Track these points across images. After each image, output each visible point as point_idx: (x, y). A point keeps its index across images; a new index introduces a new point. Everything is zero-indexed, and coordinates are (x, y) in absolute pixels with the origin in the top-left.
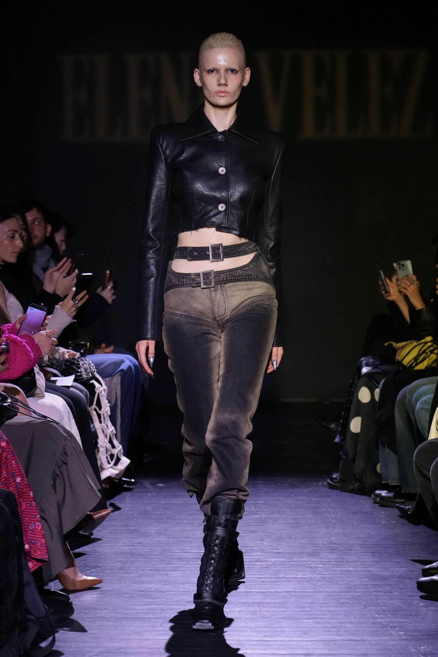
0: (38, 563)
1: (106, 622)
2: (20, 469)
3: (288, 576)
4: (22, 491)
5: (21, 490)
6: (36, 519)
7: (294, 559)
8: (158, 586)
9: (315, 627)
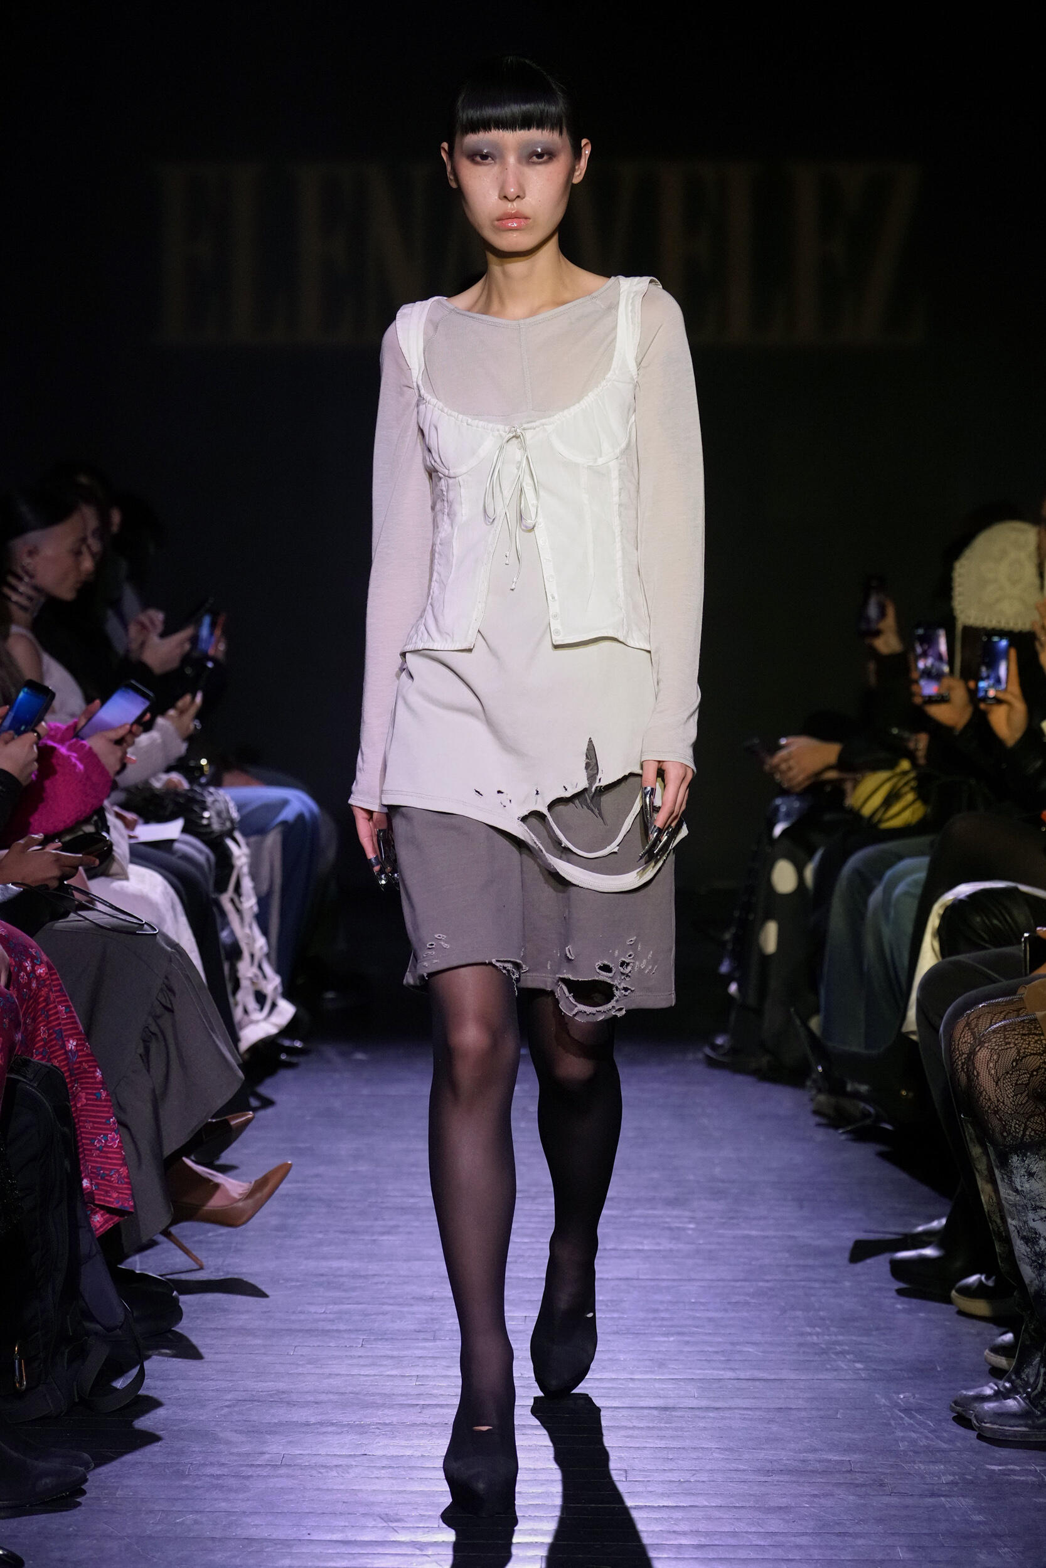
0: (113, 1216)
1: (248, 1338)
2: (76, 1023)
3: (625, 1247)
4: (79, 1068)
5: (76, 1066)
6: (108, 1127)
7: (638, 1212)
8: (356, 1265)
9: (681, 1352)
